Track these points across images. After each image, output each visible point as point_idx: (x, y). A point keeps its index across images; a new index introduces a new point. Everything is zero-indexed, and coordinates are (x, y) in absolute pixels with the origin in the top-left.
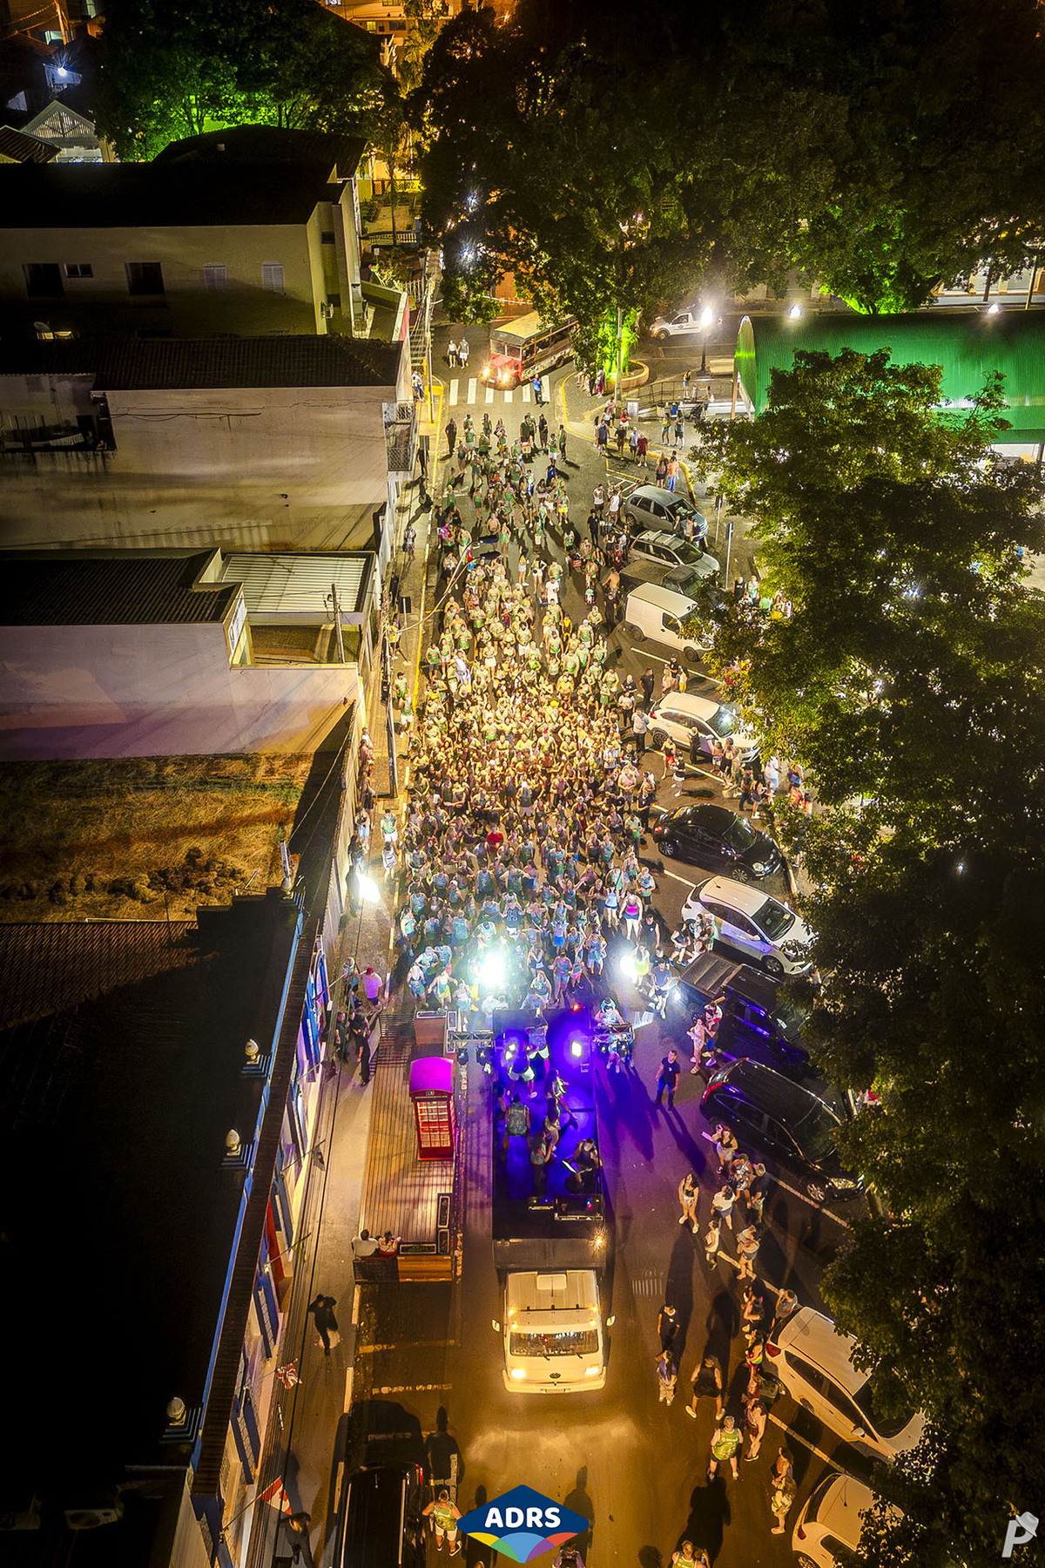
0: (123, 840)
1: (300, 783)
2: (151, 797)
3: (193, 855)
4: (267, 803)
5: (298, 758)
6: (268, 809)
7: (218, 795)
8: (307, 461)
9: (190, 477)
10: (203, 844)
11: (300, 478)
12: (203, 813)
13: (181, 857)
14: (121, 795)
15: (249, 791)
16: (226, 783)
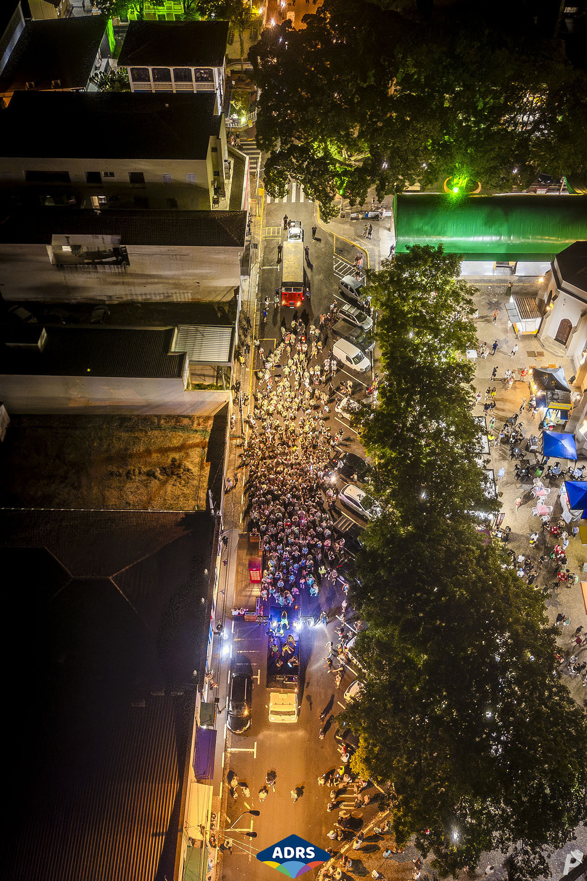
0: (148, 452)
1: (209, 429)
2: (156, 433)
3: (174, 460)
4: (197, 438)
5: (207, 418)
6: (198, 441)
7: (181, 434)
8: (208, 271)
9: (159, 275)
10: (177, 456)
11: (204, 277)
12: (175, 441)
13: (169, 461)
14: (146, 432)
15: (191, 432)
16: (184, 428)
